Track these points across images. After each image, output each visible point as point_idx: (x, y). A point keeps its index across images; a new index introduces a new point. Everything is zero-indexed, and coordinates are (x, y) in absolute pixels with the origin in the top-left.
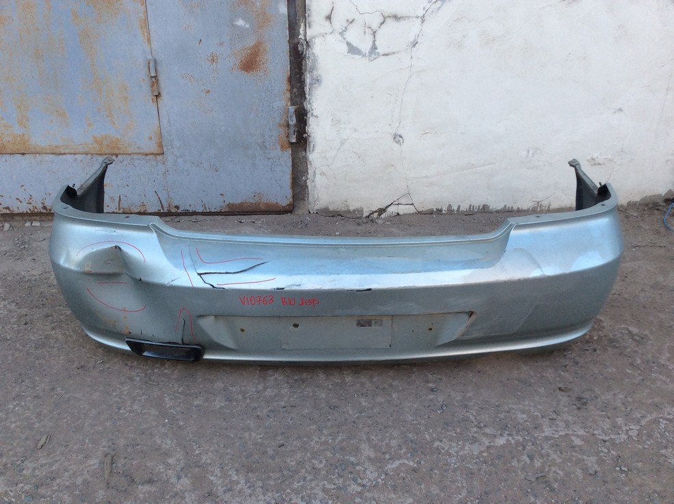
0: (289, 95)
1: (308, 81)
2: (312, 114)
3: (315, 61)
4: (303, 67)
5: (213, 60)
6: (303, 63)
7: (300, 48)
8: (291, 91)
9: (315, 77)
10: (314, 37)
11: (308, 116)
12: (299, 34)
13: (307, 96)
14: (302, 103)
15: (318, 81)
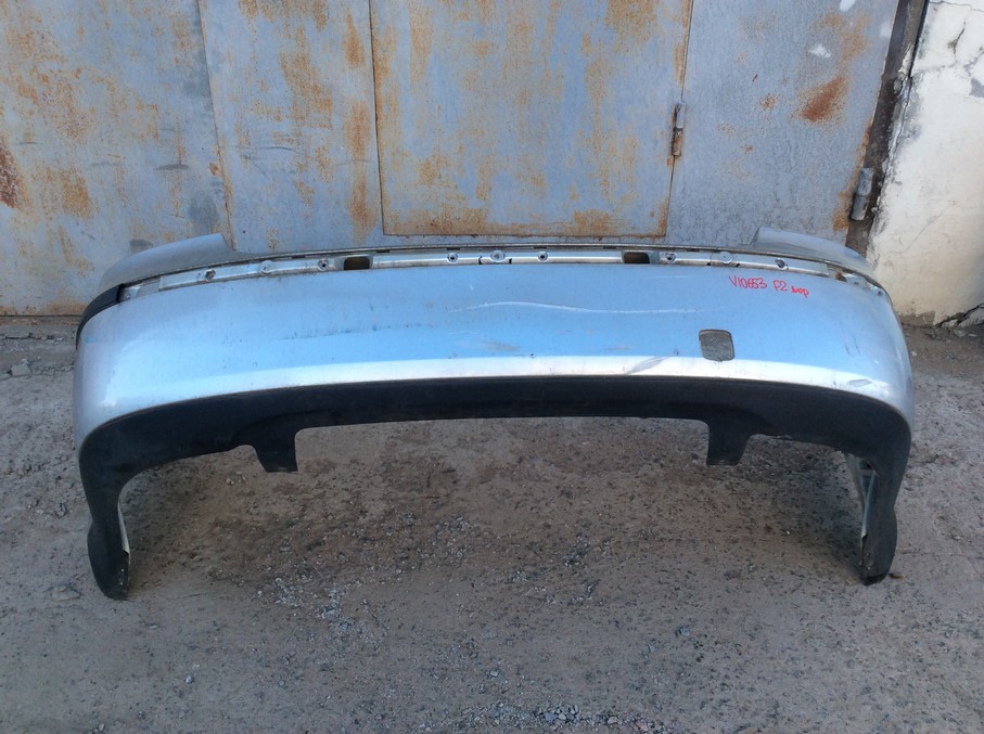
0: (863, 152)
1: (897, 132)
2: (893, 180)
3: (915, 105)
4: (895, 113)
5: (767, 104)
6: (896, 108)
7: (896, 86)
8: (868, 147)
9: (911, 128)
10: (923, 72)
11: (886, 181)
12: (901, 65)
13: (891, 154)
14: (880, 164)
15: (914, 133)
